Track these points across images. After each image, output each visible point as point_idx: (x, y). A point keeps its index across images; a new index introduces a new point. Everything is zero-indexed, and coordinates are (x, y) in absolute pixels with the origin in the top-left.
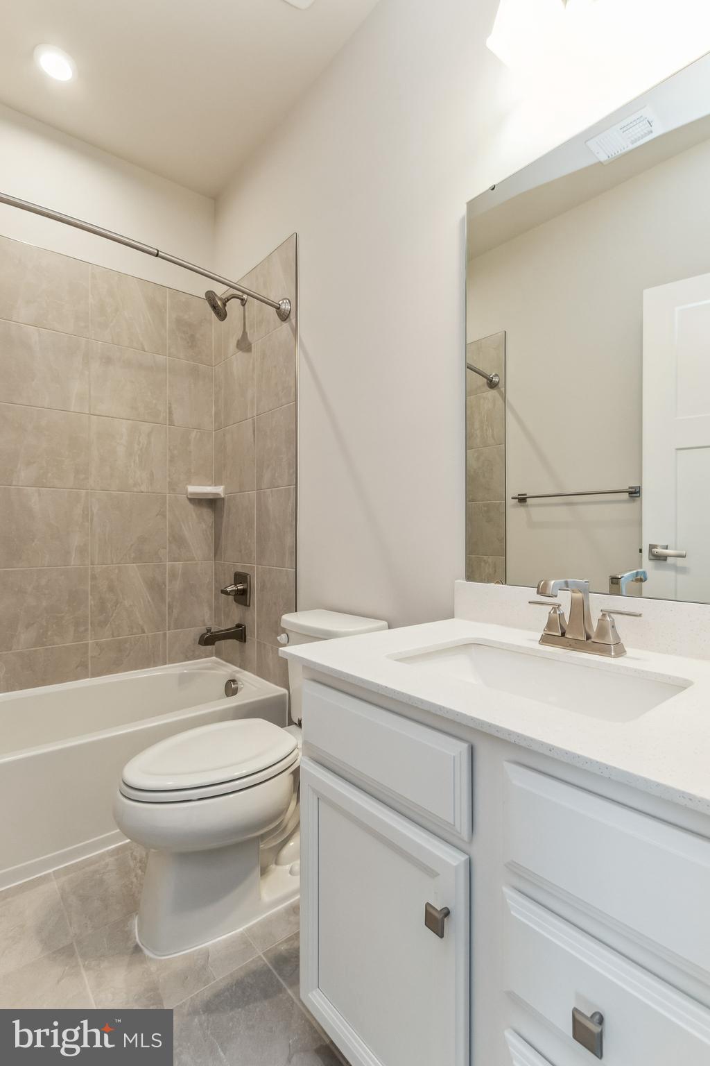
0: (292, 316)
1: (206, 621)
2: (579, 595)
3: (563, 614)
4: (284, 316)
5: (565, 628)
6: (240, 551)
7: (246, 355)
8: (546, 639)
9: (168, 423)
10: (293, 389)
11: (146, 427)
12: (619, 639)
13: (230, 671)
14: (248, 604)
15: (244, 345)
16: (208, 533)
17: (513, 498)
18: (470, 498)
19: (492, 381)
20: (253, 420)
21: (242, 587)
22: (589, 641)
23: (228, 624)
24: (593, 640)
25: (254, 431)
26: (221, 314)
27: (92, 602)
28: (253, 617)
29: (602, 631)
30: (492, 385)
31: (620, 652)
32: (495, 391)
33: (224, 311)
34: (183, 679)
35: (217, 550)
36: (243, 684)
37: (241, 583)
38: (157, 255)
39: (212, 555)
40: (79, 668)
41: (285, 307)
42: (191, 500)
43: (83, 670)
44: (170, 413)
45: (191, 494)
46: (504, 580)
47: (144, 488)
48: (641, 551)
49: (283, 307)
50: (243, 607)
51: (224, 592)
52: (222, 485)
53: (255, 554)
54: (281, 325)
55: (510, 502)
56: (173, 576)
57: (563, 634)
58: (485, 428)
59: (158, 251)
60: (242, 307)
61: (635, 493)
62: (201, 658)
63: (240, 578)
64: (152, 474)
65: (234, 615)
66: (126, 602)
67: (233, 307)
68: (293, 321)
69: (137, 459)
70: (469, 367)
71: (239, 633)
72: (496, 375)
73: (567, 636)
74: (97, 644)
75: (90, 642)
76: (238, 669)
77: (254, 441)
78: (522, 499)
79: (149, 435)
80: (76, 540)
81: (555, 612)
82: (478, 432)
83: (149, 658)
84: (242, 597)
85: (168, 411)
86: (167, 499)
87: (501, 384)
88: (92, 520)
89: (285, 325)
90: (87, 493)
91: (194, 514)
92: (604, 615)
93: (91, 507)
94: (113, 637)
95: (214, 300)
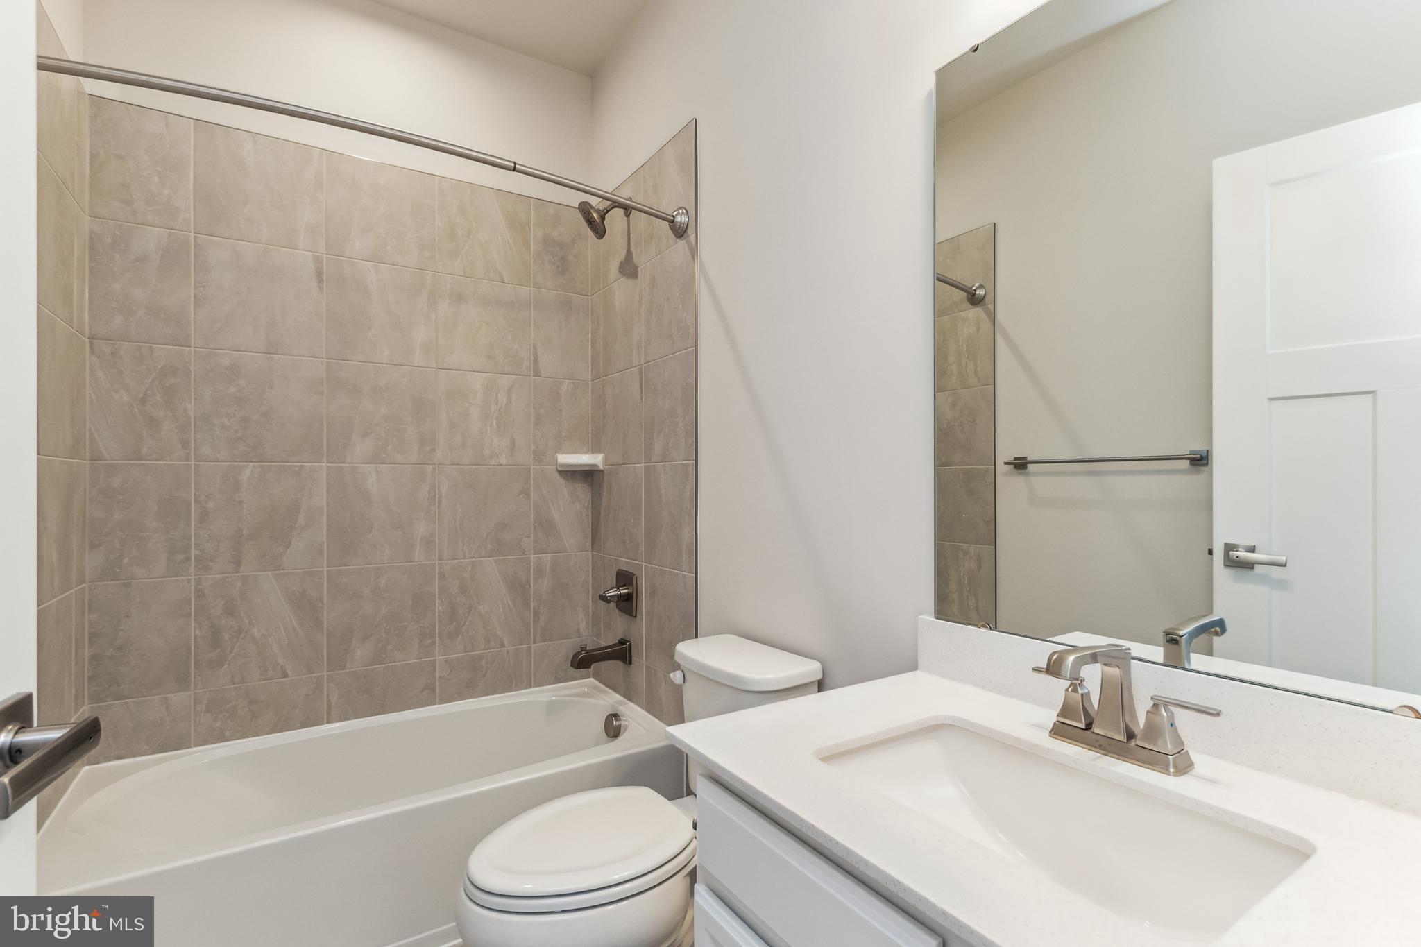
0: (691, 231)
1: (582, 631)
2: (1114, 672)
3: (1088, 694)
4: (679, 232)
5: (1093, 715)
6: (624, 542)
7: (630, 282)
8: (1059, 731)
9: (532, 375)
10: (692, 331)
11: (505, 381)
12: (1182, 743)
13: (612, 702)
14: (634, 614)
15: (629, 269)
16: (584, 515)
17: (1006, 463)
18: (941, 461)
19: (974, 295)
20: (641, 369)
21: (627, 591)
22: (1133, 743)
23: (608, 639)
24: (1139, 743)
25: (641, 384)
26: (599, 231)
27: (440, 608)
28: (641, 631)
29: (1153, 730)
30: (974, 300)
31: (1183, 766)
32: (980, 308)
33: (602, 226)
34: (553, 708)
35: (595, 537)
36: (626, 720)
37: (625, 586)
38: (514, 169)
39: (589, 544)
40: (424, 693)
41: (681, 219)
42: (560, 472)
43: (429, 695)
44: (536, 361)
45: (562, 465)
46: (991, 621)
47: (503, 460)
48: (1210, 552)
49: (678, 219)
50: (629, 617)
51: (603, 598)
52: (600, 452)
53: (642, 548)
54: (677, 243)
55: (1001, 467)
56: (540, 573)
57: (1089, 727)
58: (964, 362)
59: (515, 164)
60: (626, 218)
61: (1200, 460)
62: (576, 680)
63: (625, 578)
64: (513, 442)
65: (616, 628)
66: (481, 608)
67: (615, 220)
68: (692, 238)
69: (495, 421)
70: (940, 279)
71: (622, 652)
72: (981, 287)
73: (1096, 730)
74: (446, 661)
75: (438, 658)
76: (621, 698)
77: (642, 397)
78: (1020, 465)
79: (509, 391)
80: (421, 529)
81: (1075, 690)
82: (954, 367)
83: (510, 680)
84: (627, 604)
85: (532, 358)
86: (532, 471)
87: (989, 299)
88: (440, 502)
89: (681, 243)
90: (434, 468)
91: (565, 491)
92: (1156, 706)
93: (439, 486)
94: (466, 652)
95: (590, 213)
